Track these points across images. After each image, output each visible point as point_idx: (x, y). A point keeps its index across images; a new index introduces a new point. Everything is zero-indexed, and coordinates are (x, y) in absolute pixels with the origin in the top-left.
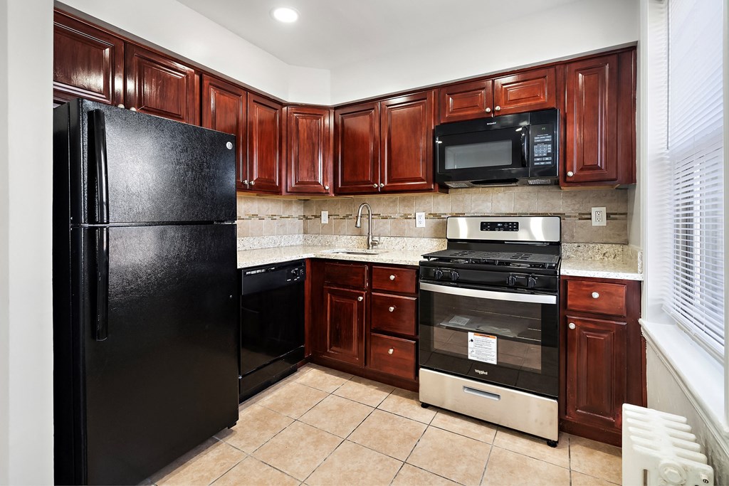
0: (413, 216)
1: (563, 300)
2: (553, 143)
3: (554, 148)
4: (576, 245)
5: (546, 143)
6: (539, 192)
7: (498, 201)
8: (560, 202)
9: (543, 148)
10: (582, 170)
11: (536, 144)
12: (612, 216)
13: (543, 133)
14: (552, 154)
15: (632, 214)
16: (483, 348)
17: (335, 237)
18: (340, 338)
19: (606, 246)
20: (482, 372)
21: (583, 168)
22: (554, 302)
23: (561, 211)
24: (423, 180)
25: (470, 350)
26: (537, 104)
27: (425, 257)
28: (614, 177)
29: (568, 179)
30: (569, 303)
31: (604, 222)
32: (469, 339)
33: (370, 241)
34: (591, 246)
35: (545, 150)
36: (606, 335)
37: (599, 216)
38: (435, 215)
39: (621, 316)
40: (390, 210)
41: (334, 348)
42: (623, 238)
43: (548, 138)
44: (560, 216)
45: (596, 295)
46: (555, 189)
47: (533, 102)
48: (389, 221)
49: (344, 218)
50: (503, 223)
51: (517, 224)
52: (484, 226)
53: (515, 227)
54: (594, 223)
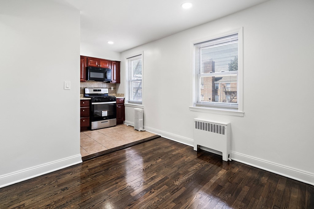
11: (108, 75)
12: (114, 88)
16: (105, 113)
20: (105, 118)
21: (114, 80)
24: (83, 79)
25: (102, 115)
28: (118, 82)
30: (117, 102)
32: (102, 112)
34: (111, 94)
36: (121, 107)
42: (115, 92)
45: (120, 101)
50: (98, 90)
51: (101, 90)
52: (94, 90)
53: (100, 90)
54: (112, 90)
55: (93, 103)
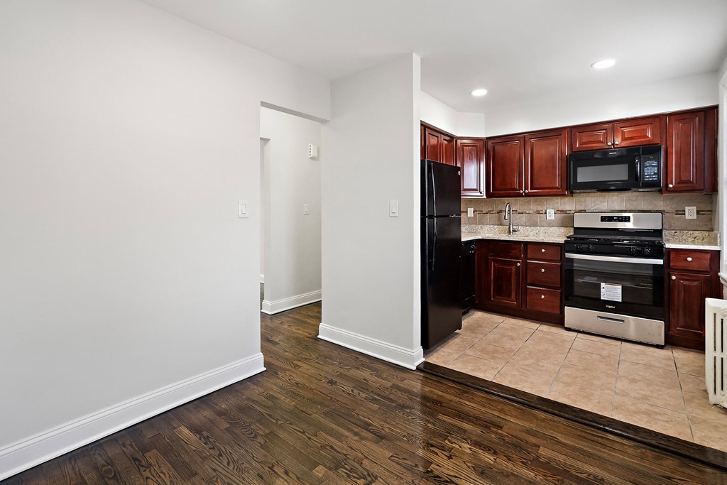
0: (544, 212)
1: (667, 262)
2: (659, 166)
3: (659, 170)
4: (673, 231)
5: (654, 166)
6: (644, 196)
7: (613, 202)
8: (661, 203)
9: (651, 169)
10: (679, 183)
11: (646, 167)
12: (701, 213)
13: (651, 160)
14: (658, 174)
15: (715, 211)
16: (612, 292)
17: (480, 226)
18: (502, 290)
19: (697, 232)
20: (611, 307)
21: (680, 182)
22: (662, 263)
23: (662, 209)
24: (558, 188)
25: (602, 294)
26: (646, 141)
27: (567, 237)
28: (702, 188)
29: (669, 189)
30: (671, 264)
31: (695, 217)
32: (602, 287)
33: (511, 229)
34: (685, 232)
35: (652, 171)
36: (696, 283)
37: (691, 213)
38: (562, 211)
39: (707, 272)
40: (525, 208)
41: (497, 297)
42: (709, 227)
43: (655, 163)
44: (662, 212)
45: (690, 259)
46: (657, 194)
47: (643, 140)
48: (524, 215)
49: (487, 213)
50: (618, 217)
51: (629, 217)
52: (603, 219)
53: (627, 219)
54: (687, 216)
55: (568, 255)
